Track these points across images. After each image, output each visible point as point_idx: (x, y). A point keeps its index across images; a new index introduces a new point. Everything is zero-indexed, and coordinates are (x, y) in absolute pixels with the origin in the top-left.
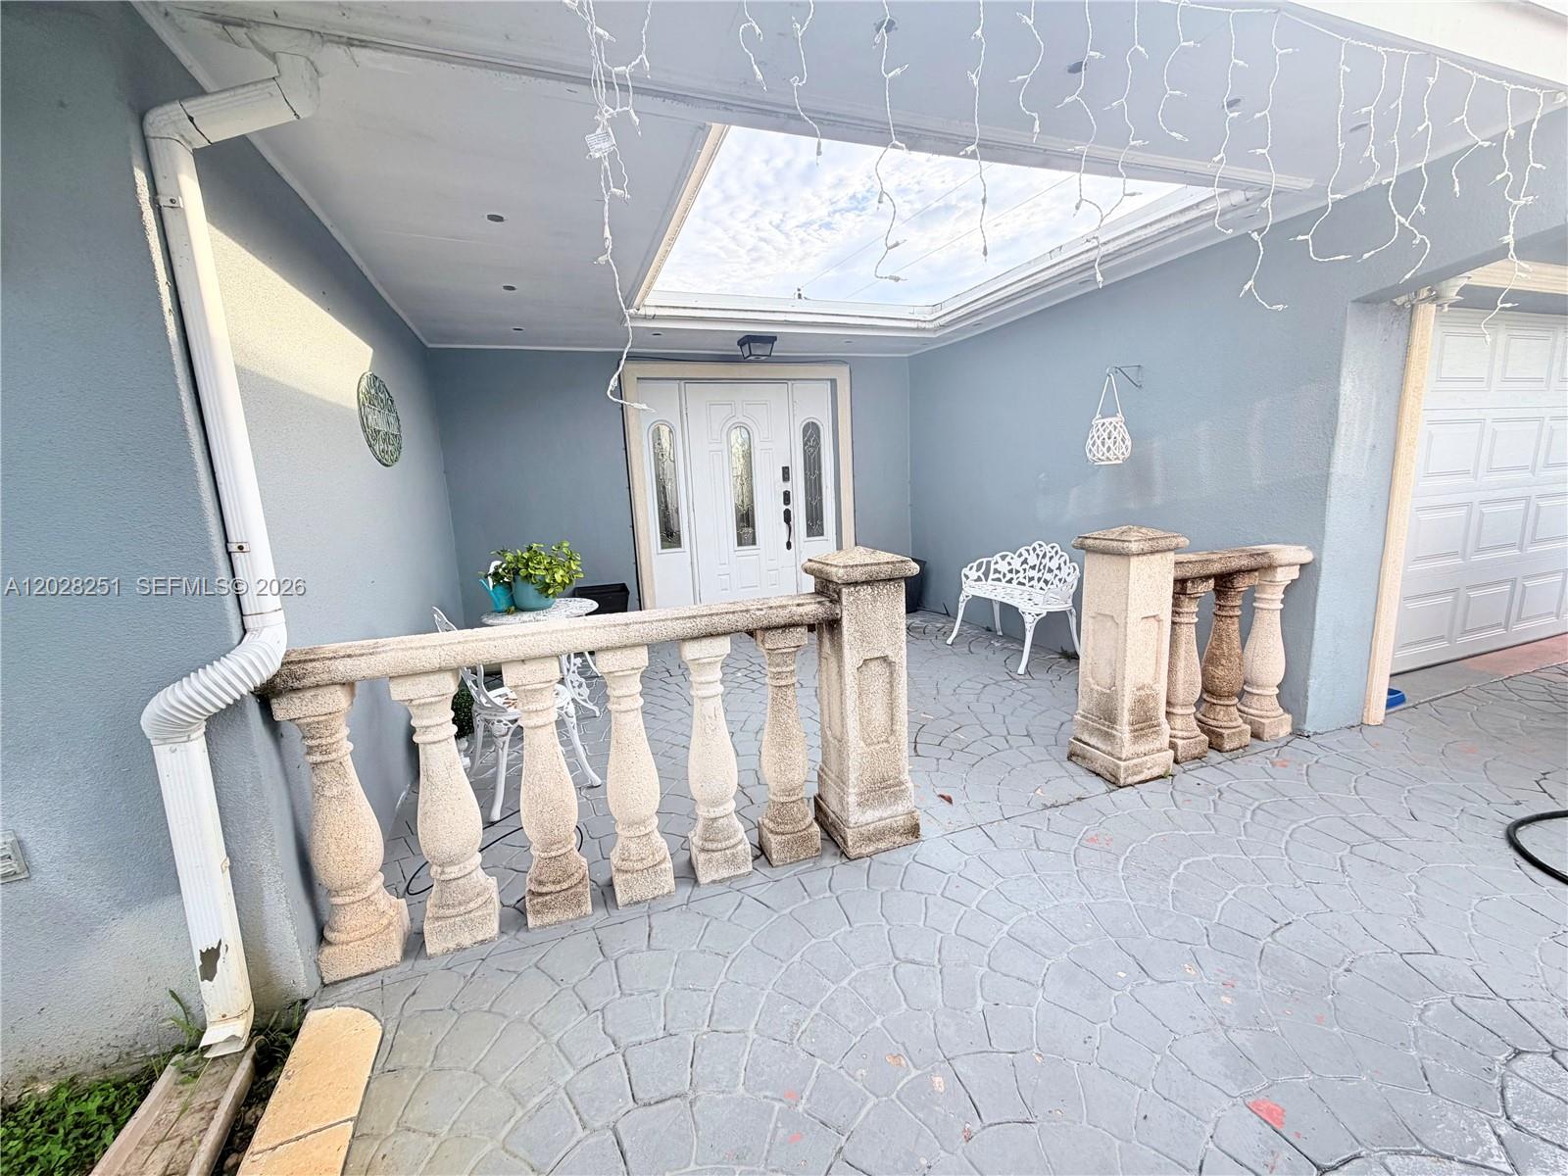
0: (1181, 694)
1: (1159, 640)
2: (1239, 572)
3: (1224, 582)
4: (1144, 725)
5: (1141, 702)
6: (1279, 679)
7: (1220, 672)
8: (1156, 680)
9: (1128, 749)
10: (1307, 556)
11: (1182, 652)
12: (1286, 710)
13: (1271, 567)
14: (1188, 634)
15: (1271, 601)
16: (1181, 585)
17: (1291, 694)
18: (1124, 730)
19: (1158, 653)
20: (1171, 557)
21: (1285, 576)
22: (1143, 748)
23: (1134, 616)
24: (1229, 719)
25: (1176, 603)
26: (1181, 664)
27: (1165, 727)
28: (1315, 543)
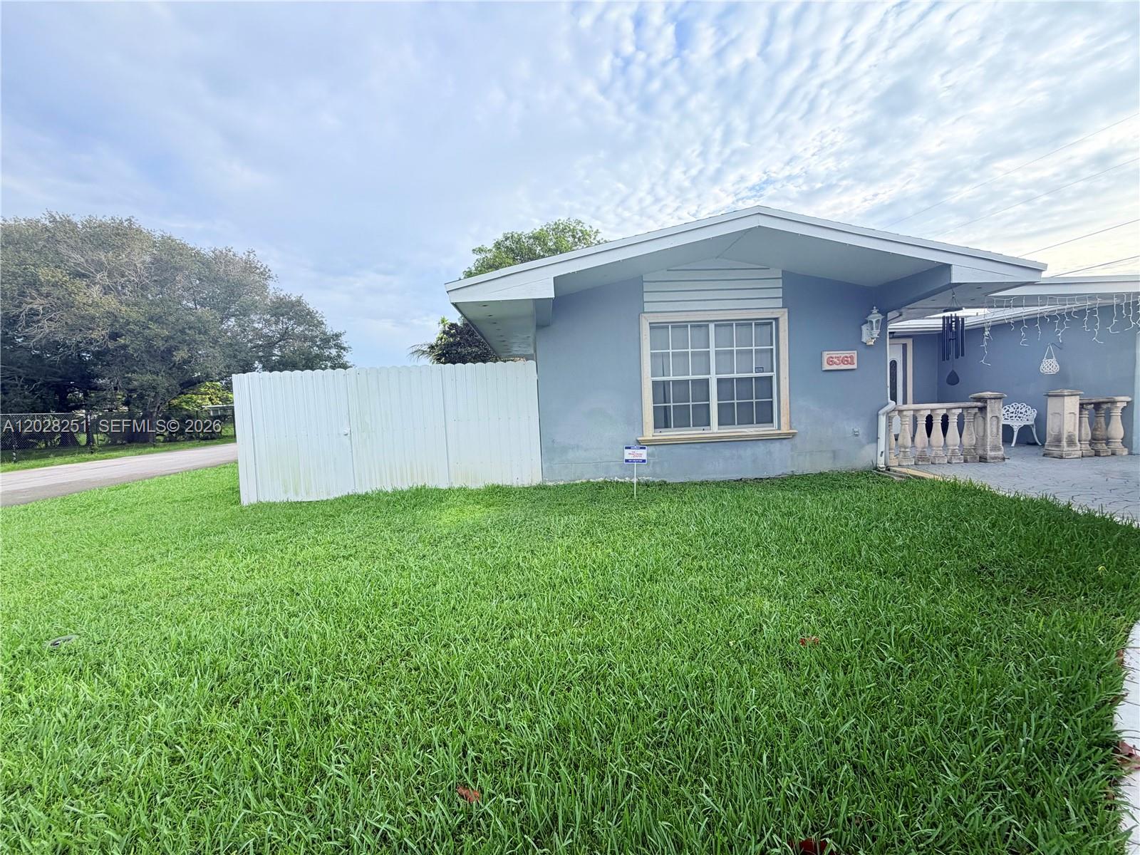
0: (1084, 437)
1: (1075, 420)
2: (1103, 403)
3: (1098, 406)
4: (1071, 442)
5: (1070, 436)
6: (1122, 435)
7: (1098, 433)
8: (1075, 430)
9: (1066, 449)
10: (1129, 399)
11: (1083, 425)
12: (1125, 447)
13: (1114, 402)
14: (1085, 420)
15: (1117, 413)
16: (1082, 406)
17: (1127, 441)
18: (1064, 443)
19: (1075, 424)
20: (1078, 397)
21: (1121, 405)
22: (1070, 449)
23: (1066, 412)
24: (1102, 446)
25: (1080, 411)
26: (1083, 429)
27: (1078, 444)
28: (1132, 394)
